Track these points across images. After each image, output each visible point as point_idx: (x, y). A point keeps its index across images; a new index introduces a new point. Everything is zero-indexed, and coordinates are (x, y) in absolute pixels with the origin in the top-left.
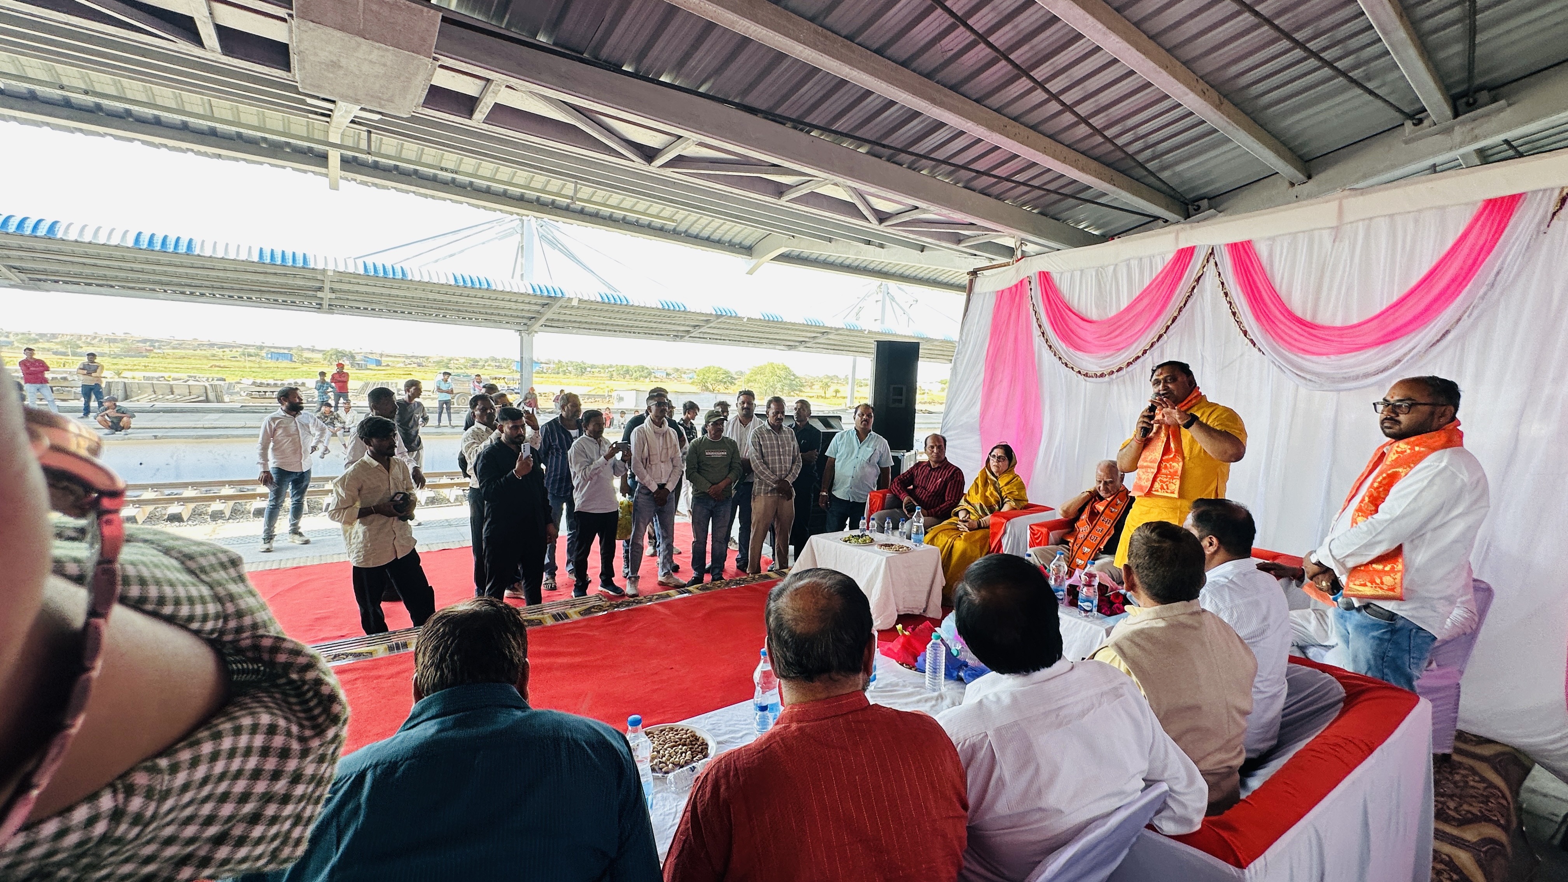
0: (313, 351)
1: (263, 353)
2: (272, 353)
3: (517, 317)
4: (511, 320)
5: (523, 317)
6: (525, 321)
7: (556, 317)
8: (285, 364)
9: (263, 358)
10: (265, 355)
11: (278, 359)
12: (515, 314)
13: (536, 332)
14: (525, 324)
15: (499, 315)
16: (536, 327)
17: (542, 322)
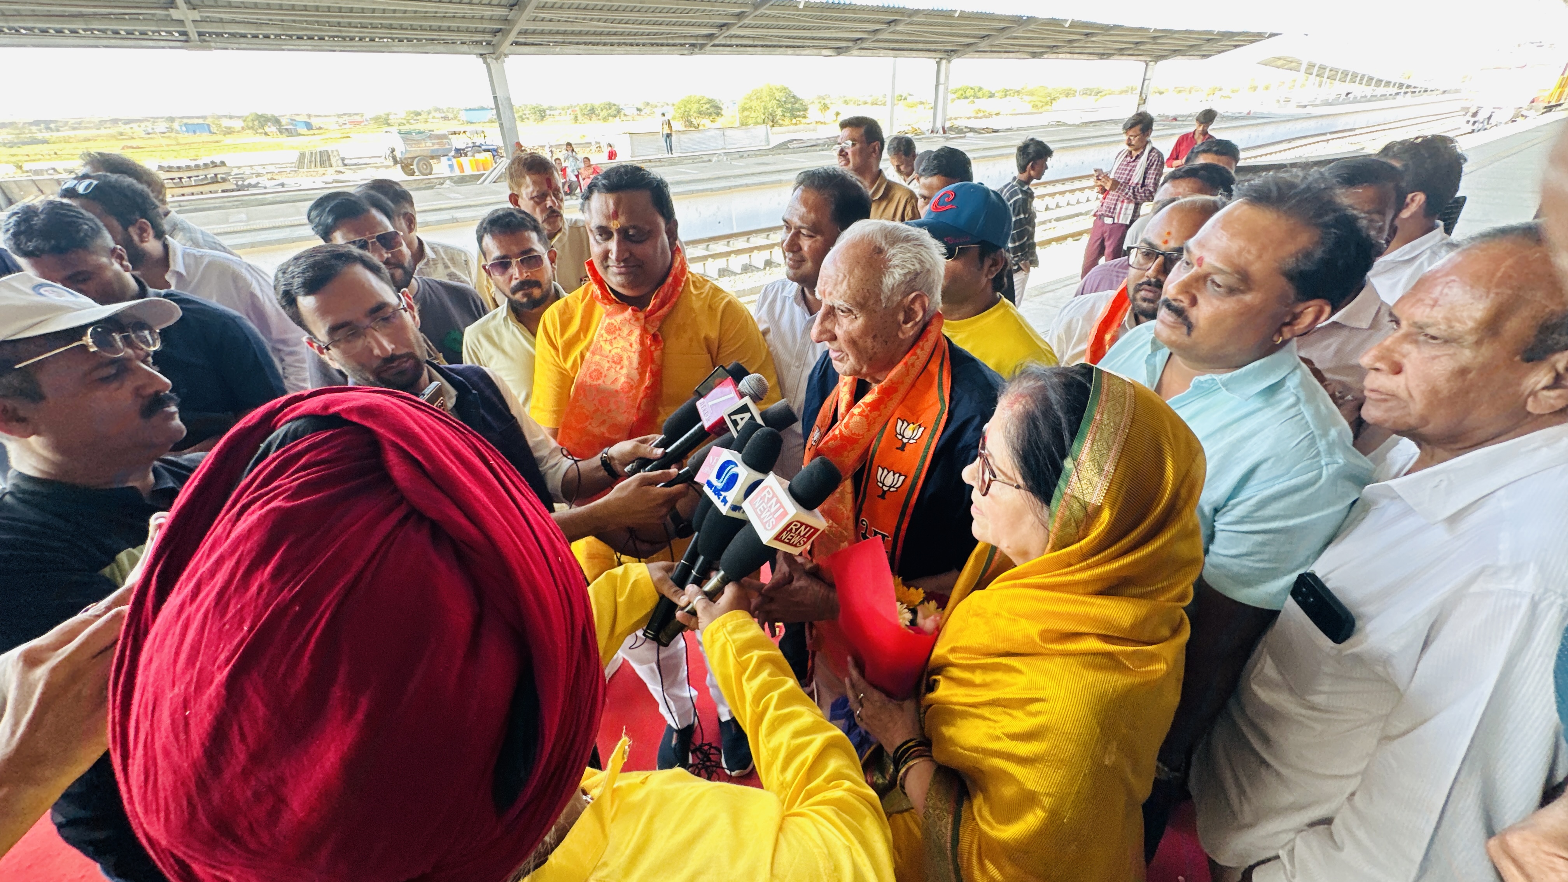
0: (231, 117)
1: (176, 126)
2: (186, 124)
3: (477, 31)
4: (466, 37)
5: (484, 31)
6: (488, 37)
7: (531, 27)
8: (205, 137)
9: (177, 132)
10: (178, 128)
11: (195, 132)
12: (472, 26)
13: (506, 55)
14: (488, 43)
15: (449, 29)
16: (506, 47)
17: (512, 37)
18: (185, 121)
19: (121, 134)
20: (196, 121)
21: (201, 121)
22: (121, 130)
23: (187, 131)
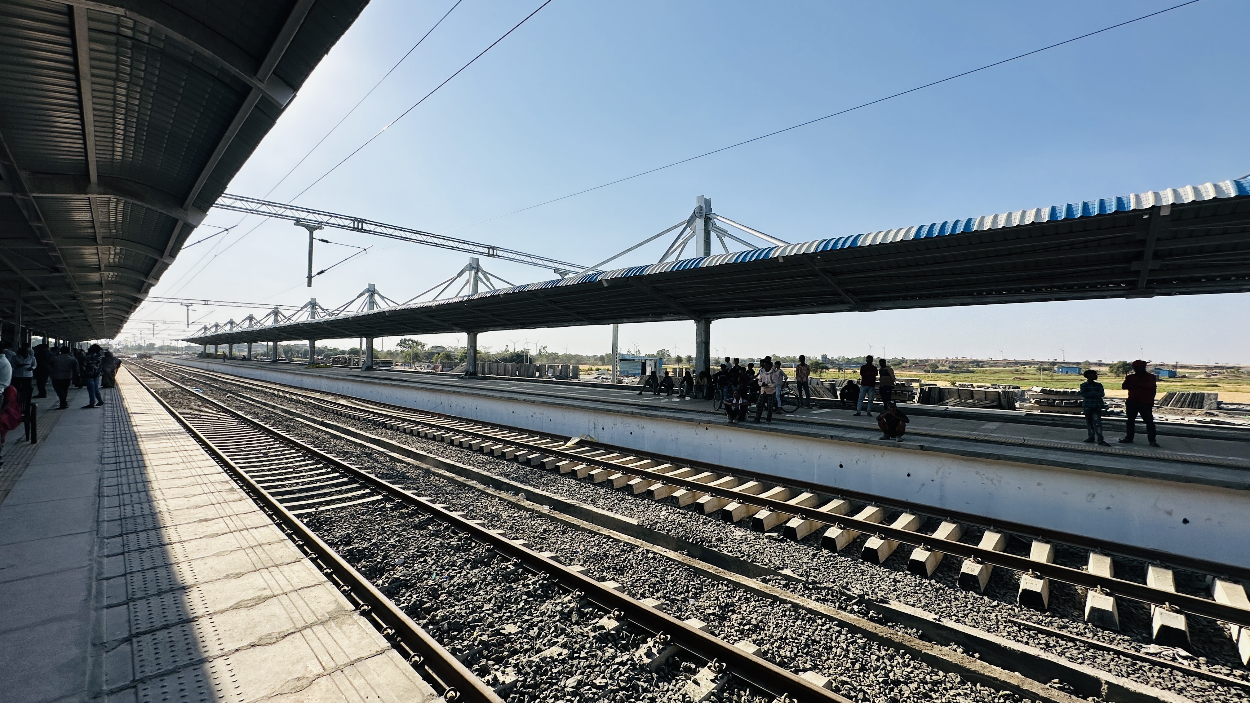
2: (1063, 367)
8: (1074, 376)
9: (1054, 372)
10: (1057, 369)
11: (1067, 373)
18: (1063, 365)
19: (1017, 371)
20: (1071, 366)
21: (1075, 366)
22: (1018, 368)
23: (1062, 372)
